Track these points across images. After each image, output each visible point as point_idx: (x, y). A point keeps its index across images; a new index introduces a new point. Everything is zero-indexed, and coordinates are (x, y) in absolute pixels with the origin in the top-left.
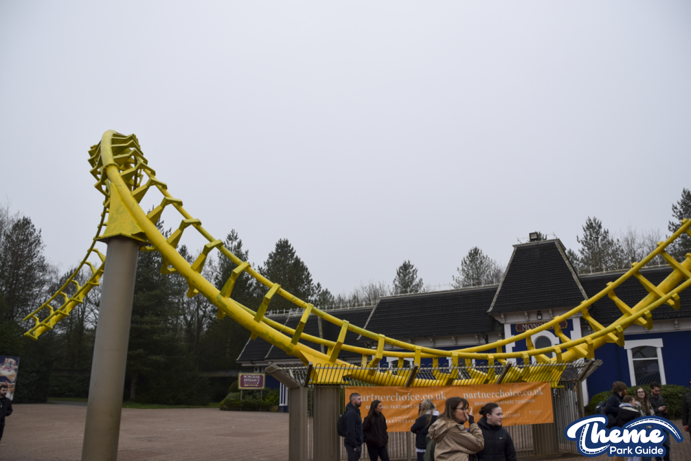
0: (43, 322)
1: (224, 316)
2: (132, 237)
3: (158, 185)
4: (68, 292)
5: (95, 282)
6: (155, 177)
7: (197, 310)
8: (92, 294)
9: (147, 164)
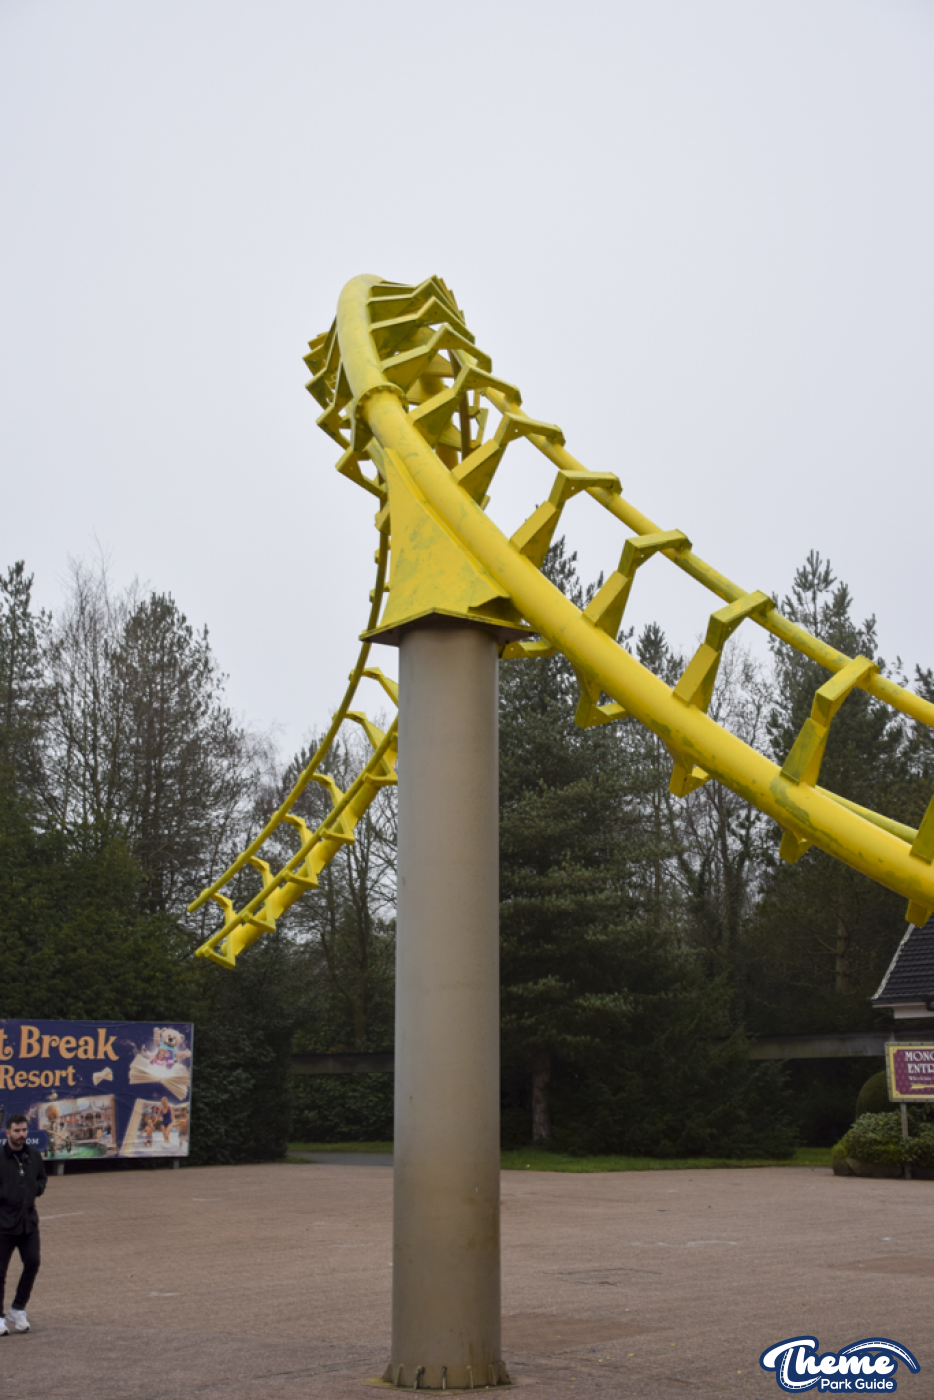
0: (245, 912)
1: (803, 851)
2: (472, 616)
3: (533, 435)
4: (311, 813)
5: (383, 773)
6: (523, 407)
7: (720, 835)
8: (383, 812)
9: (489, 369)
